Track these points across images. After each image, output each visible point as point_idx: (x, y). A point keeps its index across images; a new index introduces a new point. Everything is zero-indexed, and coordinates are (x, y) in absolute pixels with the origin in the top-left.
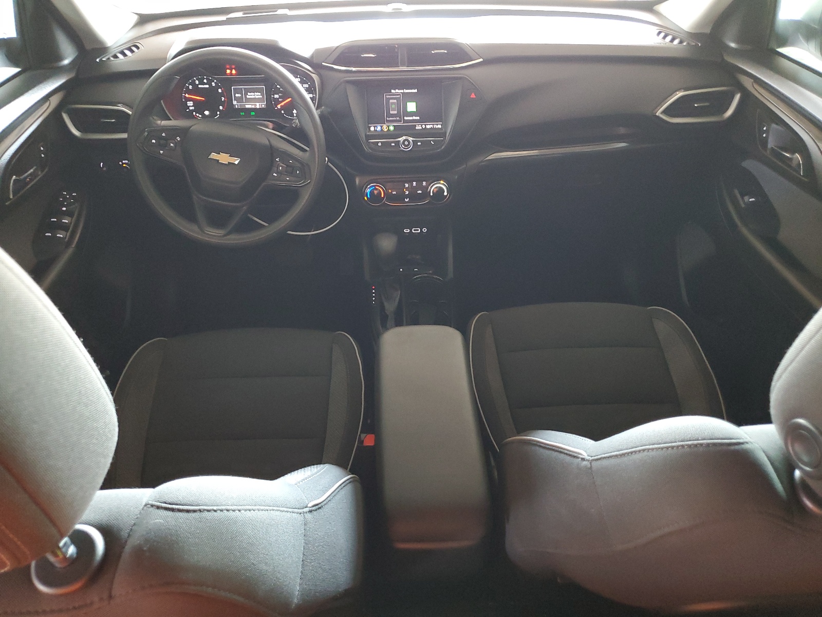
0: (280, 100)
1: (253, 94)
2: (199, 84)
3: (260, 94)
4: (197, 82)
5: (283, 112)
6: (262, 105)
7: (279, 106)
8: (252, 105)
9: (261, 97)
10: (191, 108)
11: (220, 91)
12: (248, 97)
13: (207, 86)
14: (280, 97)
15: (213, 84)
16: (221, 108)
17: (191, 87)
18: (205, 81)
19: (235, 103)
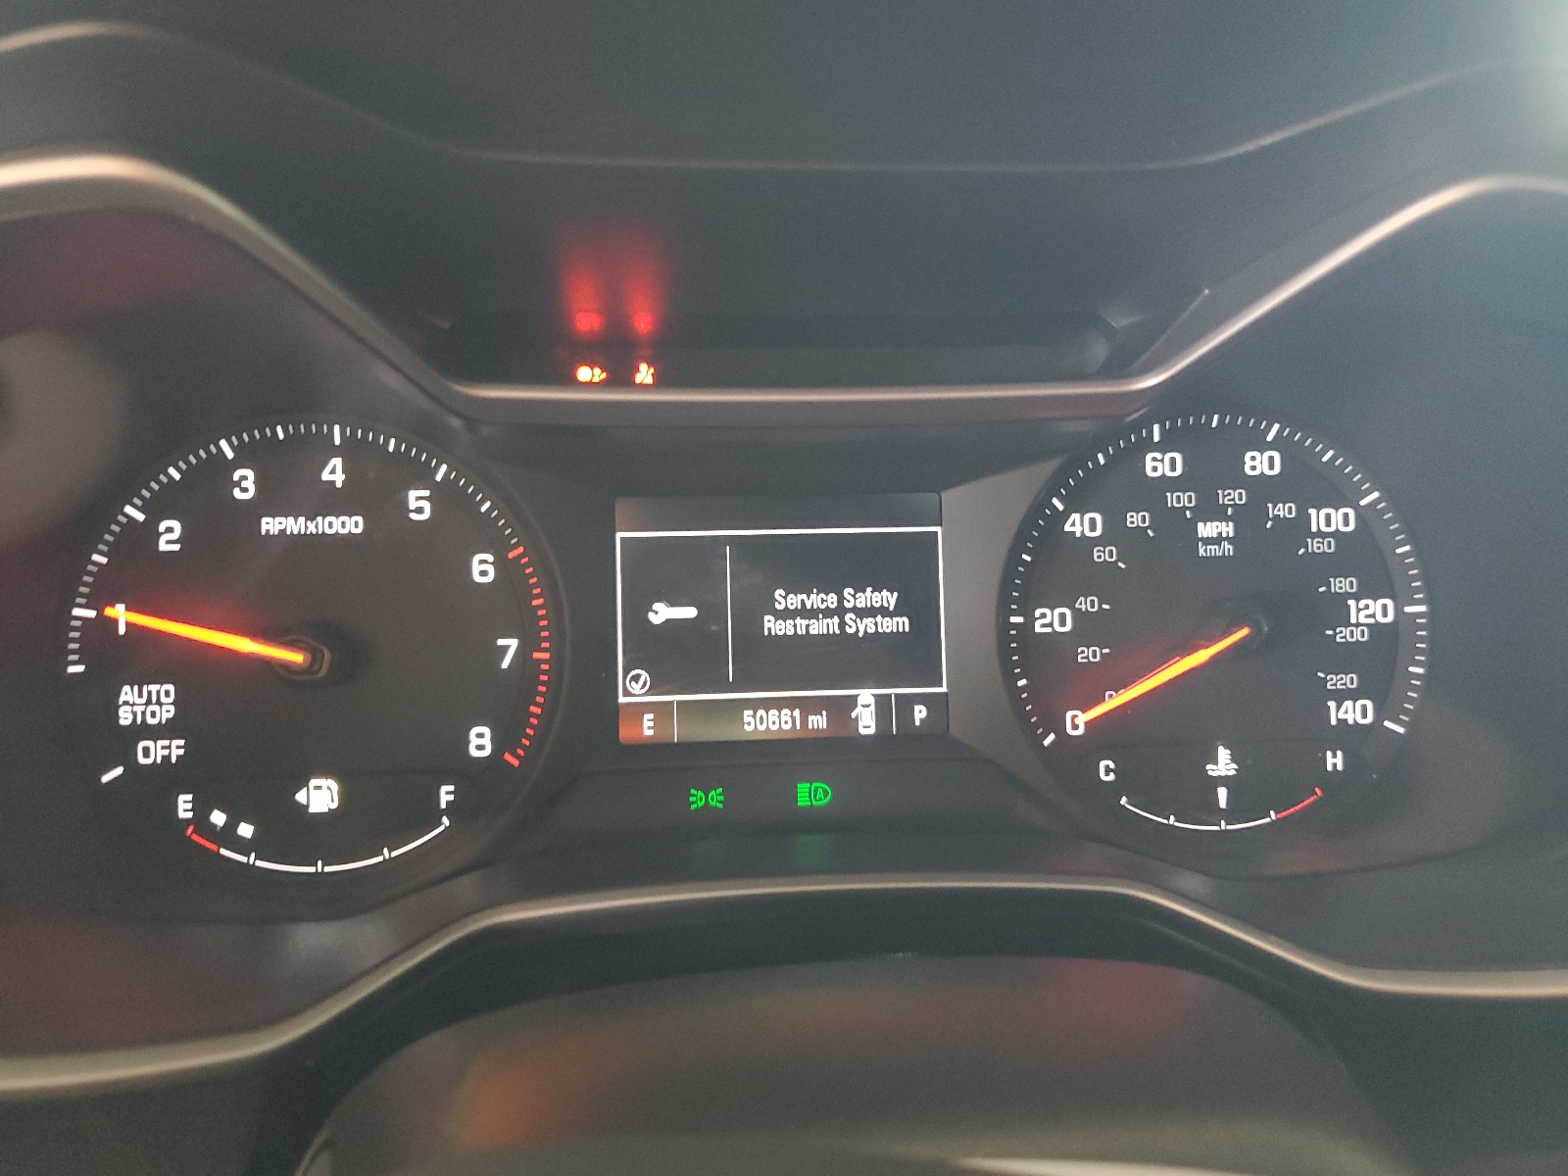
0: (1088, 654)
1: (832, 600)
2: (270, 501)
3: (889, 599)
4: (246, 484)
5: (1106, 770)
6: (906, 703)
7: (1077, 722)
8: (808, 707)
9: (902, 623)
10: (154, 752)
11: (482, 568)
12: (772, 625)
13: (352, 525)
14: (1087, 628)
15: (419, 503)
16: (480, 742)
17: (170, 535)
18: (334, 472)
19: (634, 688)
